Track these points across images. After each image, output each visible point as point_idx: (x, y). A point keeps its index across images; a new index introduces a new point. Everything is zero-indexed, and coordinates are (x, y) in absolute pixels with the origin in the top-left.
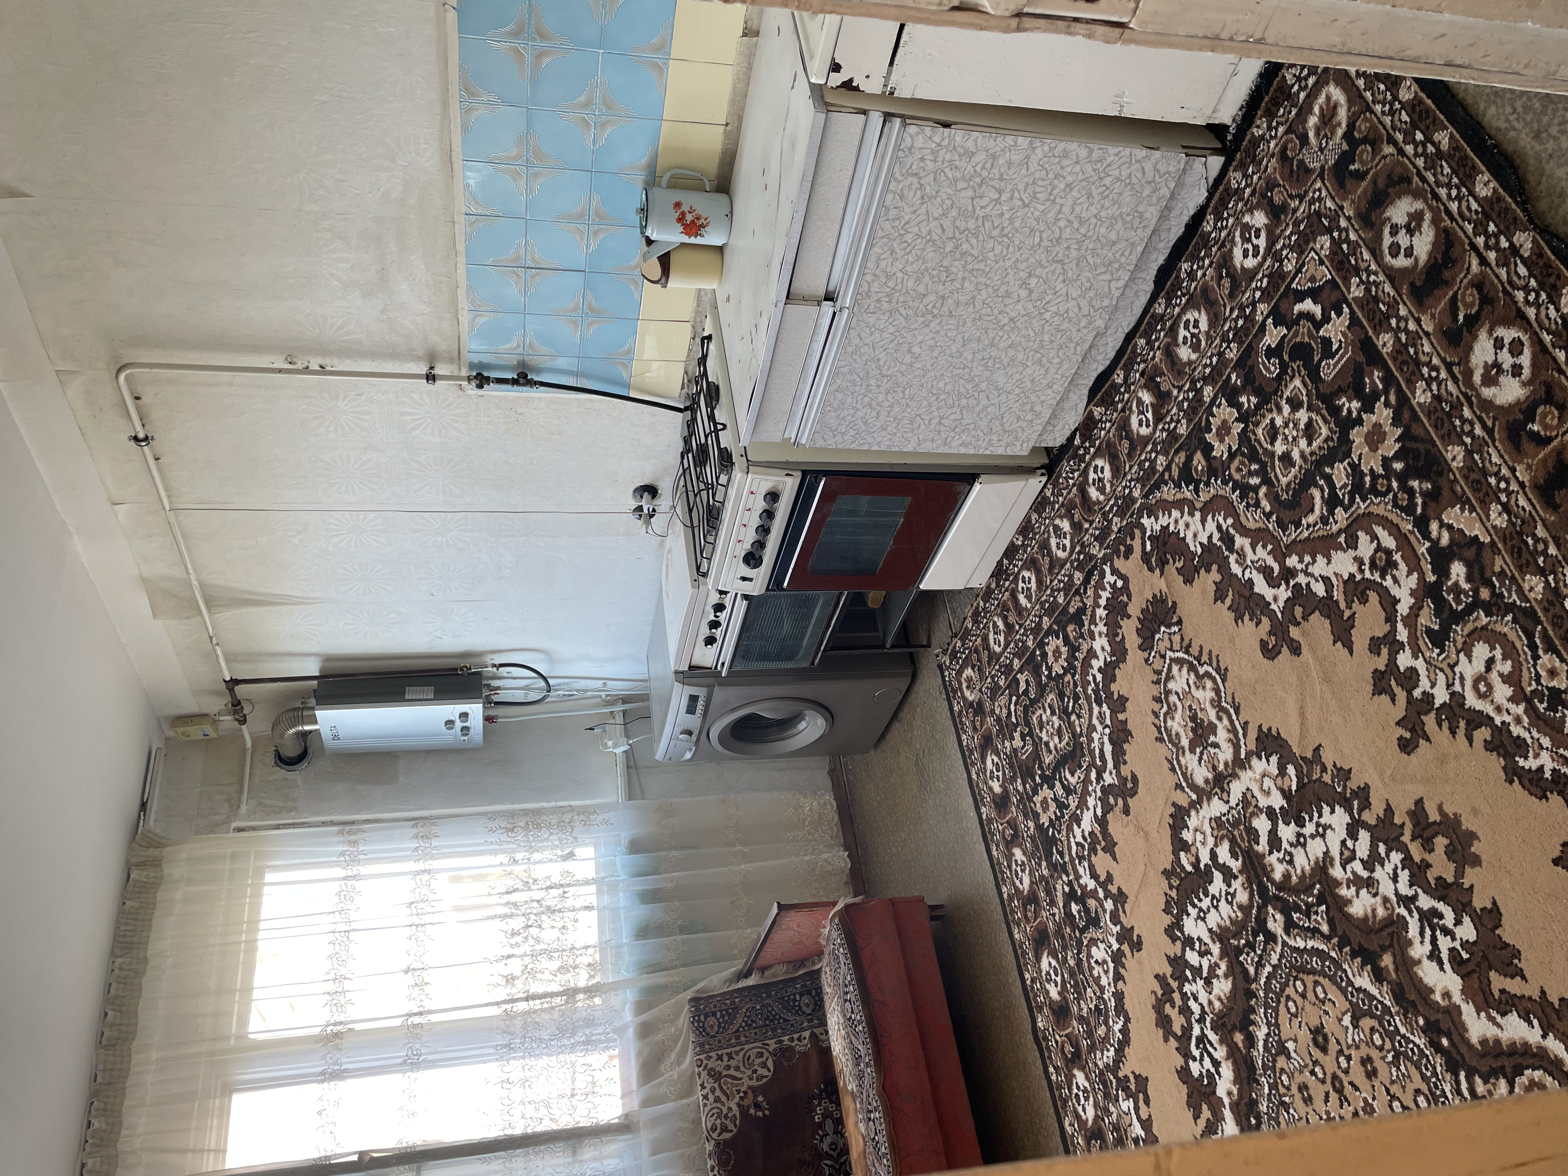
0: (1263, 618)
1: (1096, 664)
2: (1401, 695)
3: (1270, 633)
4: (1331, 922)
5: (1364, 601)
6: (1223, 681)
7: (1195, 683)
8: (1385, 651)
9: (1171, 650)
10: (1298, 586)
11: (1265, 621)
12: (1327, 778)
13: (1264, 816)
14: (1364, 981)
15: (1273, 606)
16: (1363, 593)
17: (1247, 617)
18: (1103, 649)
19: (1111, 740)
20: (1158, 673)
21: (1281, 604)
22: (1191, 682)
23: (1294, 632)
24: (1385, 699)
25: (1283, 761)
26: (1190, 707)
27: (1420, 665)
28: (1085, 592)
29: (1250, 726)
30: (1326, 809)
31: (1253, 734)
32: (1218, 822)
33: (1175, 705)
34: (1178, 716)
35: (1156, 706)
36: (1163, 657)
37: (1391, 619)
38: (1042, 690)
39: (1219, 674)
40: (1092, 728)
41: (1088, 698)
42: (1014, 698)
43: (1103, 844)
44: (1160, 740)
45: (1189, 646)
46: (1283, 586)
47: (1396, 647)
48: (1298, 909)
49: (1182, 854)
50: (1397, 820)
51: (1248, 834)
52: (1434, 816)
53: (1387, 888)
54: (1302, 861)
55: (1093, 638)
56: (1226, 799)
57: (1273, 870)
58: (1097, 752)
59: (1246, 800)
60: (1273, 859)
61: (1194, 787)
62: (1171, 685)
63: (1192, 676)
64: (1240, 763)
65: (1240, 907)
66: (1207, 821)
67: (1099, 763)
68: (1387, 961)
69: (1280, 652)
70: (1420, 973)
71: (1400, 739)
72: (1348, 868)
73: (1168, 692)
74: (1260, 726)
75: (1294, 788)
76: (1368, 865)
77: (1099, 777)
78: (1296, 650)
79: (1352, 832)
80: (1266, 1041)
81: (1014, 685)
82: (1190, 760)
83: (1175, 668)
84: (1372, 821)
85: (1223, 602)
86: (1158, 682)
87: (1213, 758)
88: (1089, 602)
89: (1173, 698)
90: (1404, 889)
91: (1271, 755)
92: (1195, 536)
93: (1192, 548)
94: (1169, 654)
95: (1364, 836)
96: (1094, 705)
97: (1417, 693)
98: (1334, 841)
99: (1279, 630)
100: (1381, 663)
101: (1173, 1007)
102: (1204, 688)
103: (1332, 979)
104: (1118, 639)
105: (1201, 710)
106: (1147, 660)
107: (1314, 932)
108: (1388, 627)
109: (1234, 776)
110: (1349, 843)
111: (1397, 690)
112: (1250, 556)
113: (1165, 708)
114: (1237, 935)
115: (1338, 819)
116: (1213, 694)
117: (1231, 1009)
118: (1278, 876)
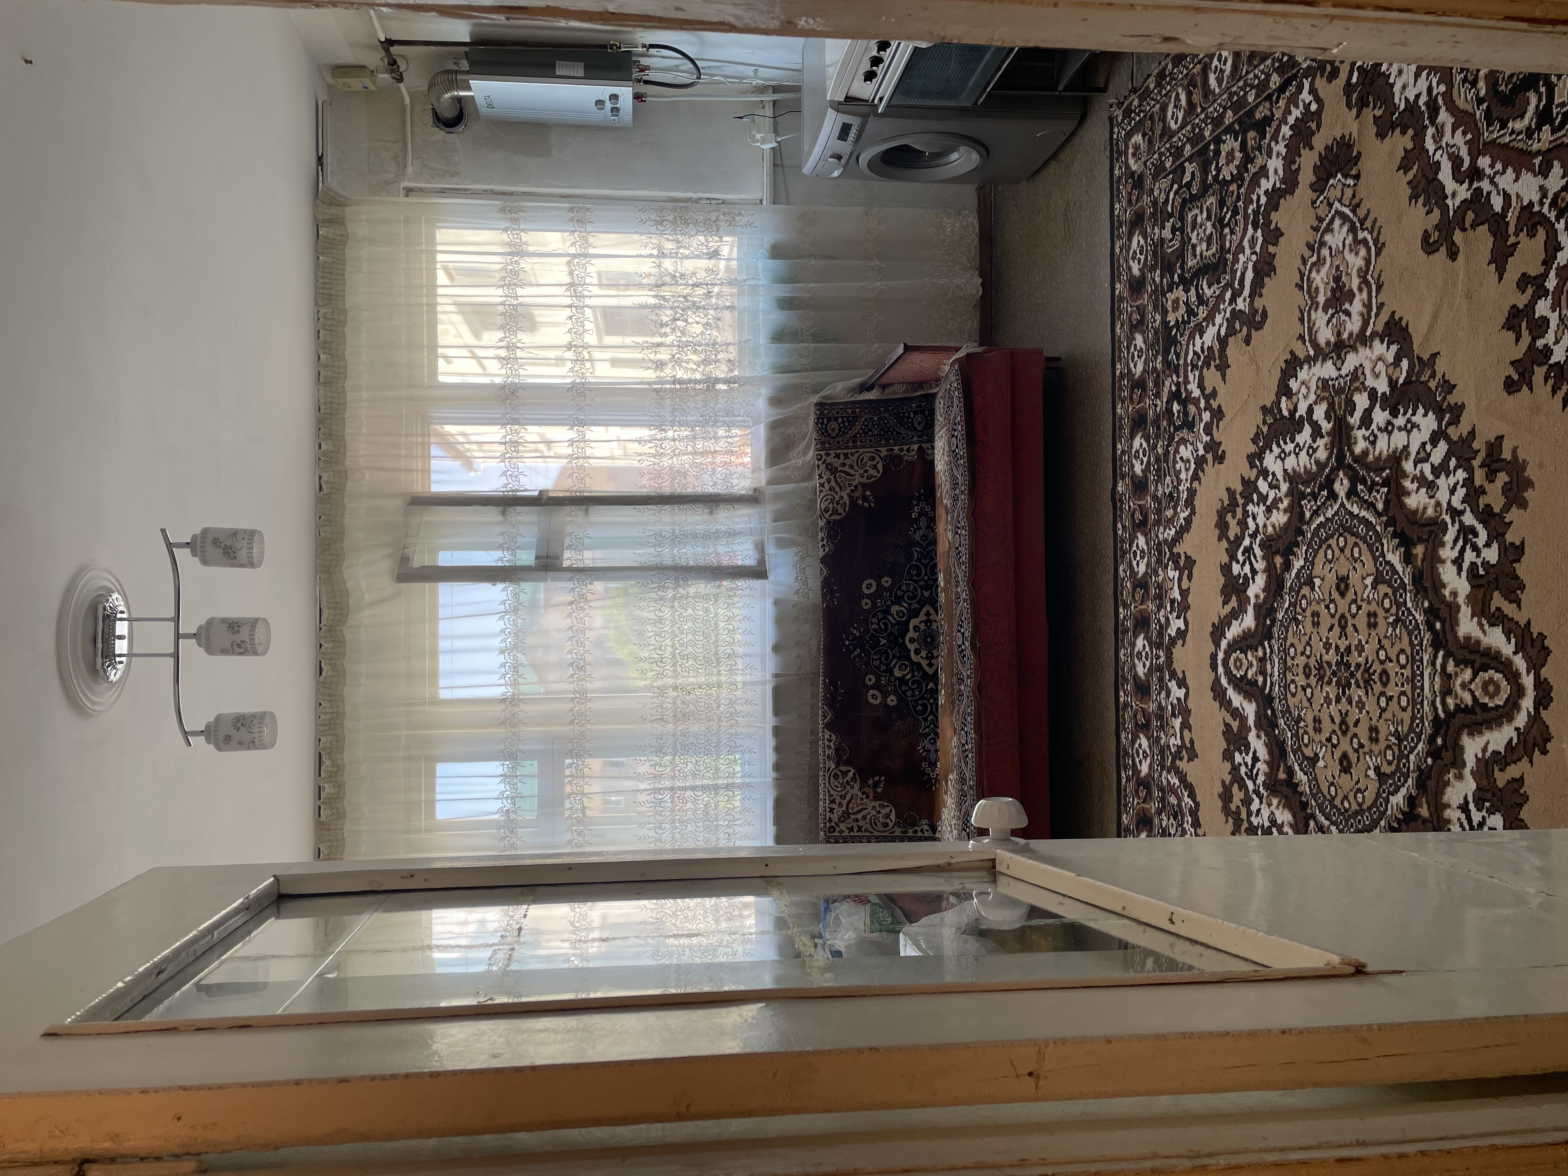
0: (1436, 209)
1: (1266, 185)
2: (1526, 339)
3: (1436, 227)
4: (1387, 503)
5: (1532, 235)
6: (1378, 254)
7: (1350, 245)
8: (1530, 291)
9: (1340, 201)
10: (1479, 190)
11: (1436, 213)
12: (1432, 384)
13: (1365, 395)
14: (1394, 558)
15: (1449, 202)
16: (1534, 226)
17: (1421, 200)
18: (1276, 171)
19: (1254, 267)
20: (1320, 220)
21: (1457, 203)
22: (1347, 242)
23: (1458, 237)
24: (1511, 335)
25: (1401, 353)
26: (1338, 267)
27: (1554, 319)
28: (1277, 102)
29: (1385, 308)
30: (1421, 411)
31: (1384, 317)
32: (1324, 384)
33: (1324, 259)
34: (1324, 270)
35: (1307, 253)
36: (1330, 205)
37: (1548, 263)
38: (1205, 188)
39: (1376, 245)
40: (1240, 249)
41: (1246, 217)
42: (1176, 186)
43: (1218, 362)
44: (1301, 288)
45: (1358, 205)
46: (1466, 185)
47: (1541, 292)
48: (1364, 482)
49: (1284, 399)
50: (1475, 446)
51: (1346, 403)
52: (1507, 455)
53: (1443, 496)
54: (1382, 444)
55: (1270, 156)
56: (1338, 365)
57: (1356, 443)
58: (1239, 274)
59: (1357, 374)
60: (1360, 434)
61: (1315, 344)
62: (1328, 238)
63: (1350, 237)
64: (1363, 339)
65: (1317, 462)
66: (1315, 379)
67: (1236, 286)
68: (1419, 550)
69: (1438, 250)
70: (1441, 570)
71: (1509, 377)
72: (1419, 466)
73: (1322, 244)
74: (1393, 313)
75: (1401, 381)
76: (1436, 471)
77: (1233, 300)
78: (1453, 254)
79: (1435, 439)
80: (1299, 571)
81: (1179, 172)
82: (1320, 318)
83: (1337, 222)
84: (1455, 438)
85: (1405, 173)
86: (1316, 229)
87: (1341, 325)
88: (1278, 114)
89: (1325, 252)
90: (1456, 503)
91: (1393, 343)
92: (1404, 87)
93: (1397, 101)
94: (1337, 205)
95: (1443, 446)
96: (1250, 226)
97: (1540, 343)
98: (1417, 439)
99: (1446, 227)
100: (1522, 301)
101: (1234, 518)
102: (1357, 254)
103: (1370, 547)
104: (1294, 167)
105: (1348, 274)
106: (1314, 202)
107: (1371, 506)
108: (1542, 270)
109: (1354, 349)
110: (1428, 447)
111: (1525, 333)
112: (1447, 138)
113: (1314, 259)
114: (1306, 483)
115: (1428, 423)
116: (1363, 263)
117: (1280, 537)
118: (1358, 449)
